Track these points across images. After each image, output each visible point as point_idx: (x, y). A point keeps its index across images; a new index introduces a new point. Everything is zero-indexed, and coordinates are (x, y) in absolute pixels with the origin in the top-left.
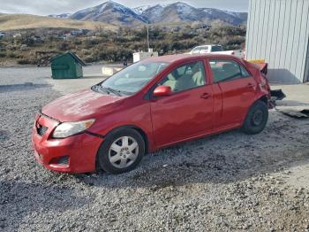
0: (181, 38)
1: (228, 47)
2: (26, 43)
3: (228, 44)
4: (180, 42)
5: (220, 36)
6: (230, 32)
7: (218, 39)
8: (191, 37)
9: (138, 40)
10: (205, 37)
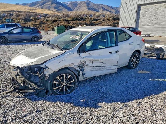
0: (93, 21)
1: (113, 25)
2: (23, 20)
3: (113, 24)
4: (92, 22)
5: (110, 20)
6: (114, 19)
7: (109, 21)
8: (97, 20)
9: (74, 20)
10: (103, 21)
